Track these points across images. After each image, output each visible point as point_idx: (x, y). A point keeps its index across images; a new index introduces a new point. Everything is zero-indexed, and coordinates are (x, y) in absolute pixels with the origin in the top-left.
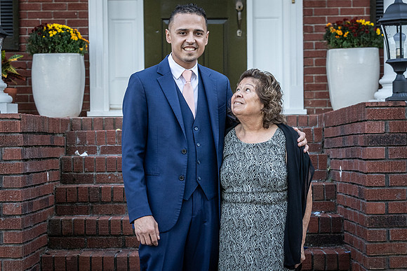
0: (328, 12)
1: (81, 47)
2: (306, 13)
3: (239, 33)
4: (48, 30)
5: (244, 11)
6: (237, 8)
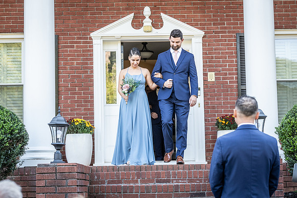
0: (217, 112)
2: (206, 112)
4: (74, 122)
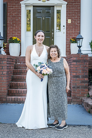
1: (19, 42)
2: (67, 36)
3: (52, 40)
4: (13, 38)
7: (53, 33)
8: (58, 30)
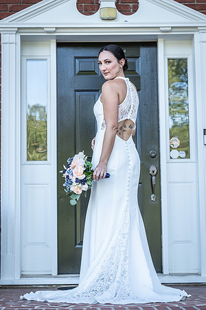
3: (153, 197)
5: (158, 174)
6: (151, 172)
7: (153, 168)
8: (175, 153)
